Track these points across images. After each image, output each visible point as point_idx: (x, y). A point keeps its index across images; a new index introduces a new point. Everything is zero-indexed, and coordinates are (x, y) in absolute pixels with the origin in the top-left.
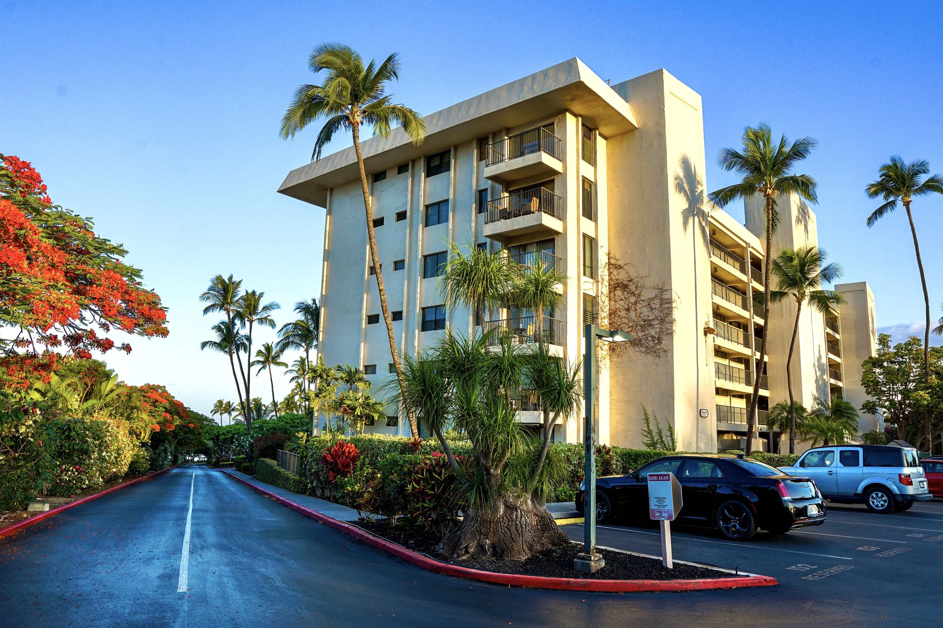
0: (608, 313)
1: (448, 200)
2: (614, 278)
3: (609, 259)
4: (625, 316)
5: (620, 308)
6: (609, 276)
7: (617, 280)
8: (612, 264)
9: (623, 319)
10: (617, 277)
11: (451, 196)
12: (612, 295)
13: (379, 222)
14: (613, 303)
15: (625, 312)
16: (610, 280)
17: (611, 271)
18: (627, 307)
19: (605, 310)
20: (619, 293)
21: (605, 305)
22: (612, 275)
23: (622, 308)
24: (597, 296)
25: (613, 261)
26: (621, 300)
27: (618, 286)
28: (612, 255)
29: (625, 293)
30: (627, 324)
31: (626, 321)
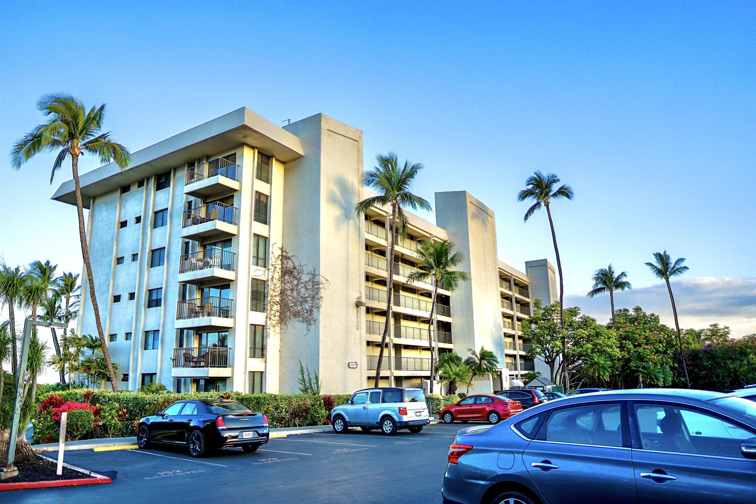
0: (279, 292)
1: (167, 209)
2: (284, 266)
3: (282, 252)
4: (290, 294)
5: (287, 289)
6: (282, 265)
7: (286, 267)
8: (284, 256)
9: (289, 297)
10: (286, 265)
11: (169, 206)
12: (283, 279)
13: (124, 224)
14: (283, 285)
15: (290, 291)
16: (282, 268)
17: (283, 261)
18: (291, 288)
19: (276, 290)
20: (287, 277)
21: (277, 286)
22: (283, 265)
23: (288, 288)
24: (268, 280)
25: (284, 254)
26: (288, 282)
27: (287, 273)
28: (284, 249)
29: (291, 277)
30: (291, 300)
31: (291, 298)
